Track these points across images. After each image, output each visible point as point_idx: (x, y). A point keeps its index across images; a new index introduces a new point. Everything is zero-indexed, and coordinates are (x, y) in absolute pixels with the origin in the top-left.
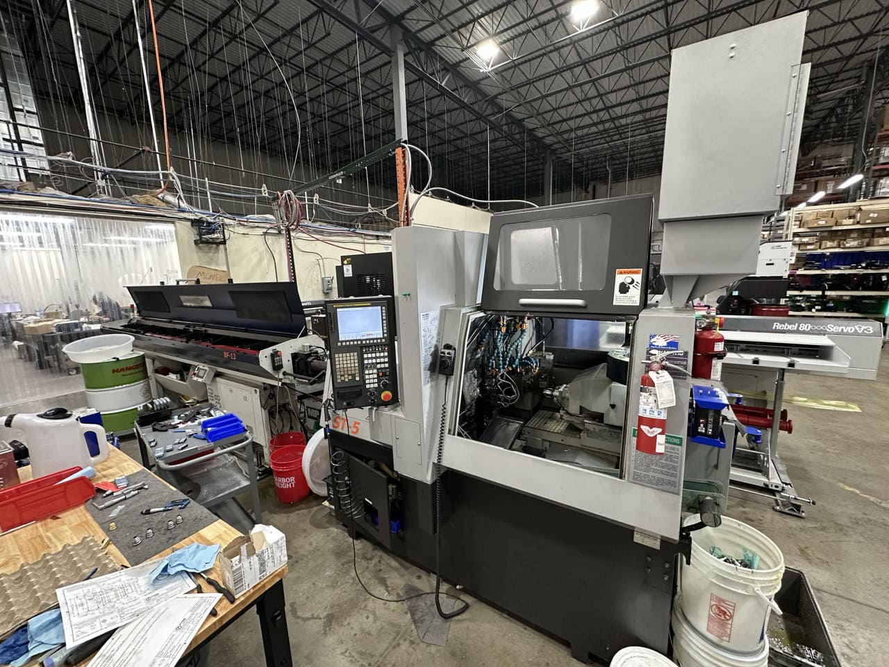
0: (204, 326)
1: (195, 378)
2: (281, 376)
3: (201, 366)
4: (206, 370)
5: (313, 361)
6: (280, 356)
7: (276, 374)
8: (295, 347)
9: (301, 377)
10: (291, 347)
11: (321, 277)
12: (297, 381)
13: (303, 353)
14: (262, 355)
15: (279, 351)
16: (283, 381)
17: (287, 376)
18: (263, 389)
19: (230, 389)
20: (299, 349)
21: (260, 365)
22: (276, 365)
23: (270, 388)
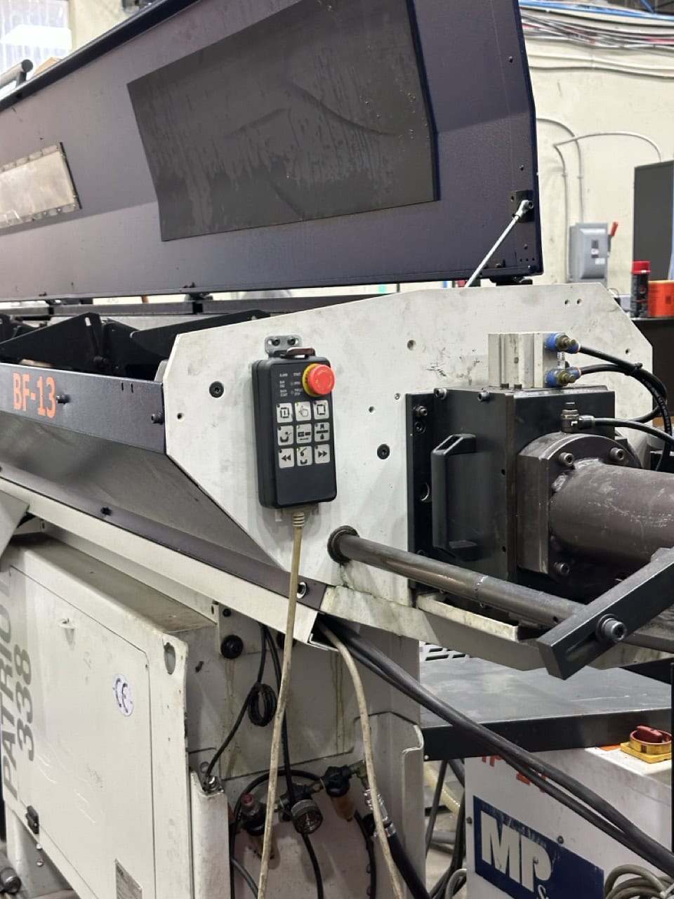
0: (50, 314)
2: (316, 562)
5: (573, 468)
6: (321, 398)
7: (279, 542)
8: (441, 354)
9: (461, 583)
10: (411, 344)
11: (566, 224)
12: (433, 619)
13: (498, 391)
14: (189, 372)
15: (319, 355)
16: (326, 607)
17: (361, 572)
18: (219, 651)
19: (65, 626)
20: (469, 370)
21: (168, 453)
22: (283, 464)
23: (260, 649)
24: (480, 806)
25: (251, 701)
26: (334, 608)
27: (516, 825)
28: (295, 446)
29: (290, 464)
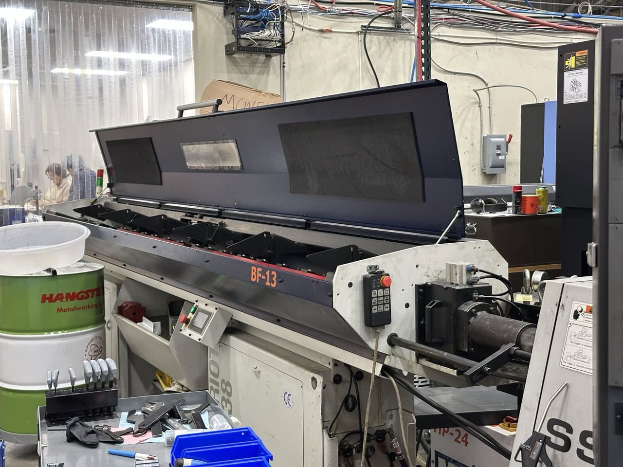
0: (220, 215)
1: (186, 331)
2: (383, 346)
3: (202, 303)
4: (210, 314)
5: (476, 314)
6: (386, 288)
7: (370, 338)
8: (428, 269)
9: (438, 355)
10: (417, 266)
11: (481, 135)
12: (424, 367)
13: (450, 286)
14: (342, 279)
15: (386, 272)
16: (386, 362)
17: (399, 350)
18: (332, 381)
19: (255, 370)
20: (438, 275)
21: (334, 307)
22: (374, 312)
23: (349, 380)
24: (438, 454)
25: (346, 401)
26: (389, 363)
27: (454, 462)
28: (378, 305)
29: (376, 311)
